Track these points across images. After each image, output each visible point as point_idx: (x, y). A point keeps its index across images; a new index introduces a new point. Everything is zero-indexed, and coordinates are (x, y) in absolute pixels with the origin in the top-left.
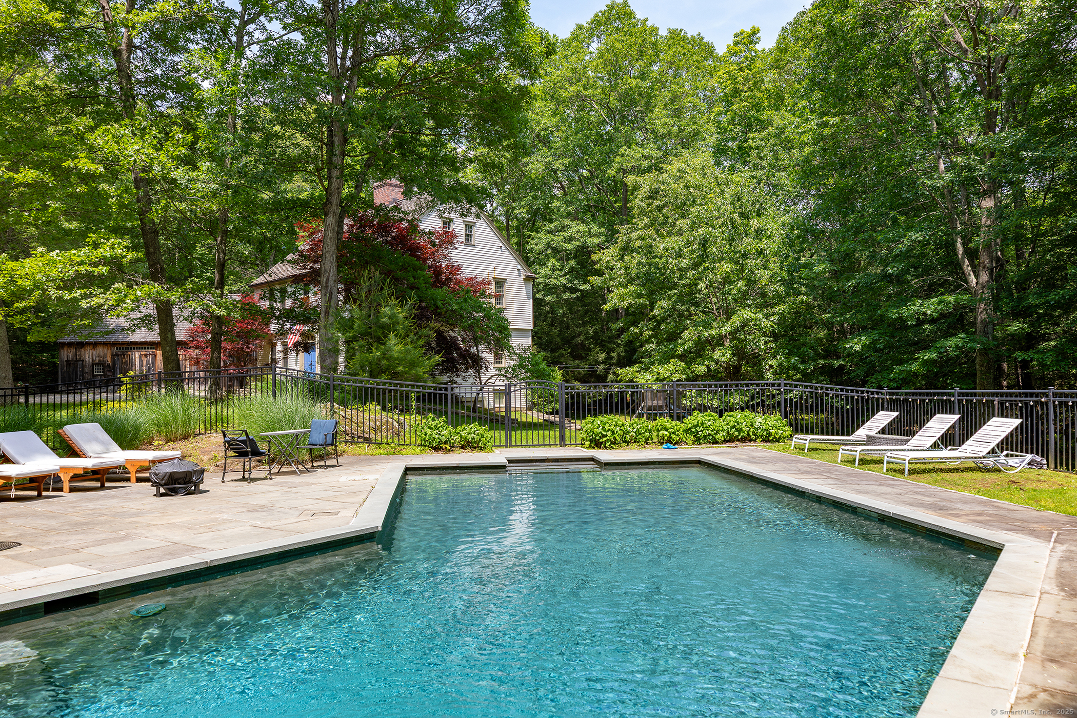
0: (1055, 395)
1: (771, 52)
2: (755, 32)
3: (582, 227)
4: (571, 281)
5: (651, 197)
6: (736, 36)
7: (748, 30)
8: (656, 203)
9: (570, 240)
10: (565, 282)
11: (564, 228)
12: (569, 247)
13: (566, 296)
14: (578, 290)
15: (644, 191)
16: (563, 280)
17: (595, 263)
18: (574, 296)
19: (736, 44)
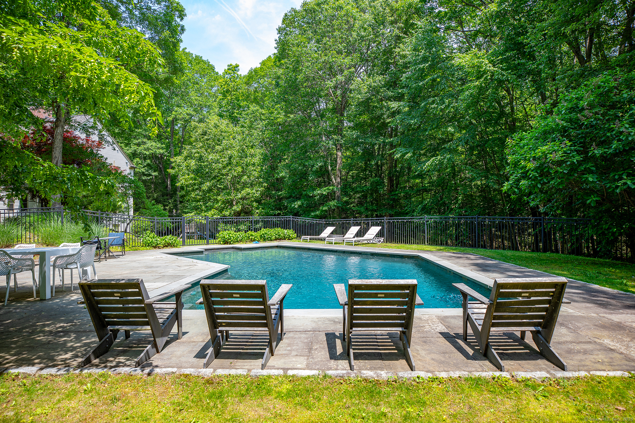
0: (386, 219)
1: (245, 76)
2: (237, 66)
3: (154, 144)
4: (147, 171)
5: (203, 134)
6: (228, 66)
7: (234, 64)
8: (206, 137)
9: (148, 149)
10: (144, 171)
11: (144, 143)
12: (147, 153)
13: (144, 178)
14: (150, 175)
15: (200, 131)
16: (143, 170)
17: (172, 162)
18: (149, 178)
19: (229, 69)
